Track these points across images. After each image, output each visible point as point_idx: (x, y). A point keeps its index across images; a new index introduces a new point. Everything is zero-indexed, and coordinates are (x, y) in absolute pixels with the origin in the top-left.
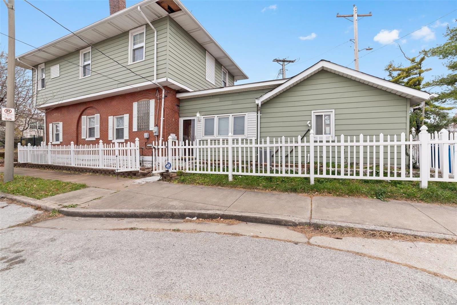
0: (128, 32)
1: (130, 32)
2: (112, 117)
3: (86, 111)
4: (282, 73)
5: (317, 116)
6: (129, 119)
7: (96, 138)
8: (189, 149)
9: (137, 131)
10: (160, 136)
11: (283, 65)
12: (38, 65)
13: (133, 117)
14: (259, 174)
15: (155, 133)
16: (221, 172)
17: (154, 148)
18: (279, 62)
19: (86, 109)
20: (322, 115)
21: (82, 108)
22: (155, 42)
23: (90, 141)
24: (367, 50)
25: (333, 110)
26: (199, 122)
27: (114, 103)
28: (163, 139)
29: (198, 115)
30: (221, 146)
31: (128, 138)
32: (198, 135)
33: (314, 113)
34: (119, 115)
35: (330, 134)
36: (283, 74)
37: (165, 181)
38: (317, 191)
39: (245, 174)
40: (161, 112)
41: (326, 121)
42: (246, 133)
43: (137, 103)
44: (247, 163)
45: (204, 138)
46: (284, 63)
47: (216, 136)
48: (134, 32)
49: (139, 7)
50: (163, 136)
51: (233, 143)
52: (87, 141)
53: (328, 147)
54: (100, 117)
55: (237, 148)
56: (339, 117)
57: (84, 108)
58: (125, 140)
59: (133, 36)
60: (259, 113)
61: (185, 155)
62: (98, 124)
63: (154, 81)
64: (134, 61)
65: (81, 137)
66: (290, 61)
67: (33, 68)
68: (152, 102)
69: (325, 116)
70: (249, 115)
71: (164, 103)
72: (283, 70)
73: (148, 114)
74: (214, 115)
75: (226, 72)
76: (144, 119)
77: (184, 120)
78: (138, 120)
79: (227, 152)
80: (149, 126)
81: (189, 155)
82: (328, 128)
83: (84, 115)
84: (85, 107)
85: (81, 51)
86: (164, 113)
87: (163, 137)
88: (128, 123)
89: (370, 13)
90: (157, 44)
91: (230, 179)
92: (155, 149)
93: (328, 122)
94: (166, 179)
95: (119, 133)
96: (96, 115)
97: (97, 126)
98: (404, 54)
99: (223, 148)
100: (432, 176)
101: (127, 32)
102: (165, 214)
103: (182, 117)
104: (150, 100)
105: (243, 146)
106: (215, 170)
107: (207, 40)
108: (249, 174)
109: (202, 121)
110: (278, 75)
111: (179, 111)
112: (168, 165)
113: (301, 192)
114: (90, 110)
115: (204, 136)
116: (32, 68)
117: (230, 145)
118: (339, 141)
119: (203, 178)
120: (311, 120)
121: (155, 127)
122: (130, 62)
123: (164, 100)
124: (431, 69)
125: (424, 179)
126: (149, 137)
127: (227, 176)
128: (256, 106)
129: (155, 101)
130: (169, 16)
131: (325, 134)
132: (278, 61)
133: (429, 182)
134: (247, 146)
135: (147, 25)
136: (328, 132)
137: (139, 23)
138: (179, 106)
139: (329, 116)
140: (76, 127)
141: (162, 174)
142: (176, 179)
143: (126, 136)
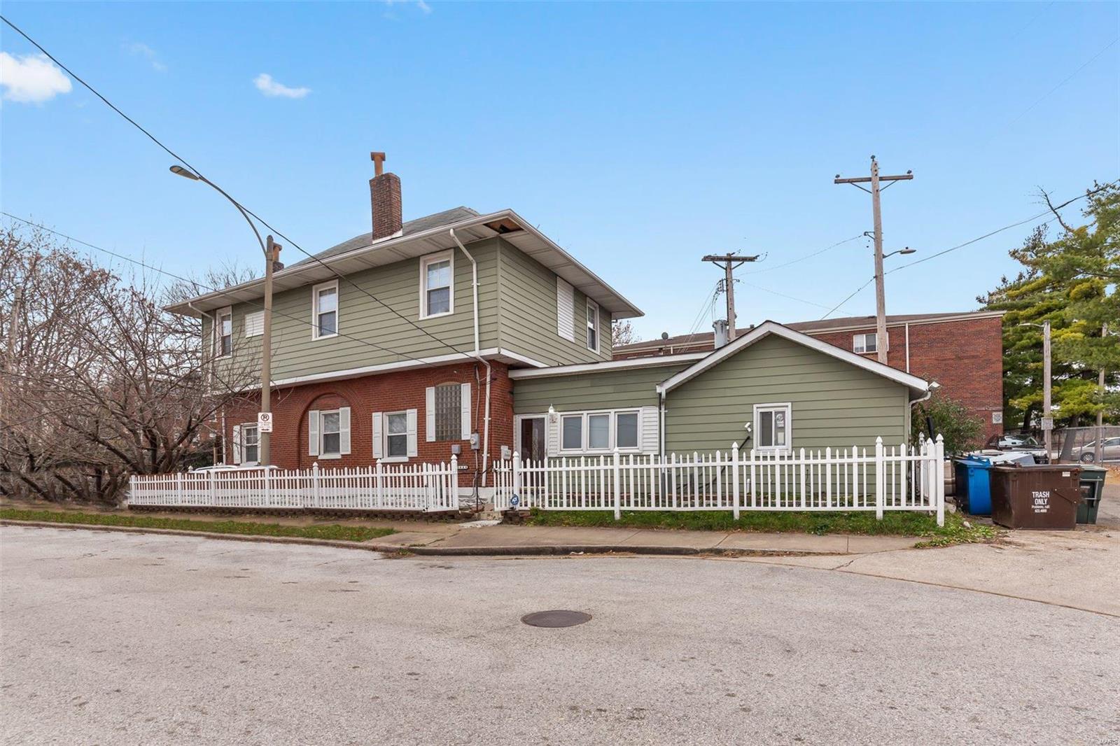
0: (418, 258)
1: (422, 259)
2: (380, 413)
3: (318, 400)
4: (725, 289)
5: (762, 413)
6: (418, 417)
7: (342, 455)
8: (532, 473)
9: (434, 440)
10: (483, 450)
11: (728, 270)
12: (215, 310)
13: (425, 414)
14: (661, 508)
15: (474, 444)
16: (603, 508)
17: (496, 471)
18: (716, 262)
19: (318, 397)
20: (771, 412)
21: (311, 396)
22: (475, 284)
23: (327, 460)
24: (902, 253)
25: (789, 404)
26: (552, 424)
27: (385, 386)
28: (489, 455)
29: (551, 411)
30: (602, 467)
31: (415, 455)
32: (551, 447)
33: (757, 408)
34: (395, 411)
35: (784, 444)
36: (727, 290)
37: (512, 524)
38: (740, 528)
39: (640, 508)
40: (485, 407)
41: (778, 422)
42: (640, 444)
43: (434, 388)
44: (643, 497)
45: (562, 453)
46: (731, 264)
47: (585, 449)
48: (429, 260)
49: (452, 231)
50: (488, 450)
51: (621, 462)
52: (322, 460)
53: (782, 466)
54: (351, 412)
55: (628, 470)
56: (799, 415)
57: (314, 396)
58: (409, 458)
59: (427, 266)
60: (663, 409)
61: (525, 485)
62: (347, 427)
63: (472, 354)
64: (429, 314)
65: (308, 453)
66: (744, 260)
67: (205, 314)
68: (466, 390)
69: (777, 413)
70: (645, 412)
71: (491, 390)
72: (727, 281)
73: (458, 410)
74: (580, 410)
75: (595, 308)
76: (448, 418)
77: (522, 420)
78: (437, 421)
79: (612, 477)
80: (461, 432)
81: (532, 485)
82: (780, 435)
83: (313, 410)
84: (318, 394)
85: (314, 287)
86: (490, 408)
87: (490, 451)
88: (416, 425)
89: (909, 172)
90: (478, 286)
91: (617, 516)
92: (497, 473)
93: (780, 424)
94: (511, 520)
95: (396, 445)
96: (341, 409)
97: (345, 430)
98: (1059, 217)
99: (606, 471)
100: (889, 503)
101: (415, 258)
102: (544, 550)
103: (519, 414)
104: (462, 385)
105: (636, 467)
106: (593, 505)
107: (562, 261)
108: (646, 508)
109: (559, 420)
110: (716, 293)
111: (513, 401)
112: (515, 500)
113: (719, 530)
114: (328, 399)
115: (562, 449)
116: (202, 315)
117: (617, 466)
118: (798, 457)
119: (574, 517)
120: (753, 421)
121: (473, 435)
122: (423, 315)
123: (491, 385)
125: (880, 508)
126: (462, 451)
127: (612, 513)
128: (658, 396)
129: (472, 387)
130: (500, 237)
131: (777, 444)
132: (714, 259)
133: (885, 512)
134: (642, 466)
135: (457, 250)
136: (780, 440)
137: (440, 246)
138: (512, 393)
139: (783, 413)
140: (296, 432)
141: (505, 513)
142: (532, 520)
143: (412, 449)
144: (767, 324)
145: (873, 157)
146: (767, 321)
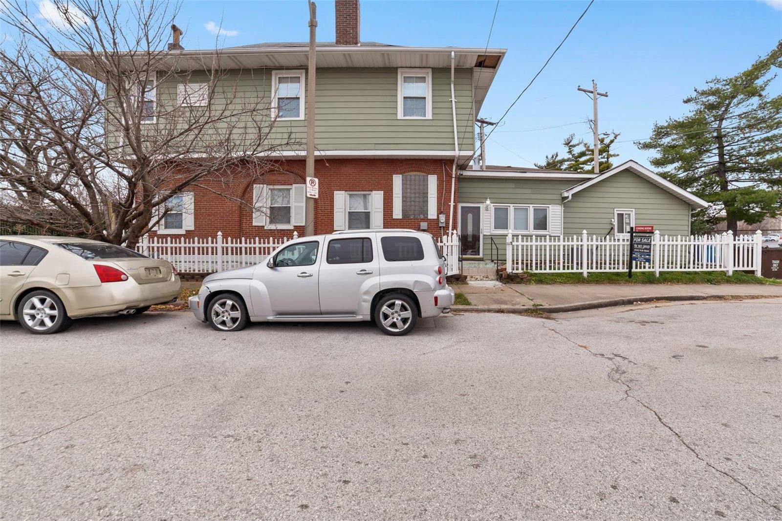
0: (397, 68)
1: (401, 70)
2: (343, 192)
3: (264, 176)
5: (618, 214)
6: (385, 199)
7: (295, 225)
13: (392, 196)
20: (623, 214)
22: (452, 100)
25: (634, 210)
27: (348, 170)
29: (488, 202)
33: (616, 211)
34: (359, 191)
37: (515, 283)
41: (626, 220)
43: (401, 176)
48: (407, 72)
52: (269, 230)
56: (639, 216)
59: (405, 78)
62: (302, 203)
64: (405, 115)
65: (251, 223)
68: (433, 181)
69: (626, 214)
70: (553, 208)
74: (505, 203)
80: (427, 213)
83: (260, 184)
88: (382, 205)
89: (607, 93)
90: (456, 102)
96: (294, 185)
97: (299, 205)
101: (395, 68)
104: (429, 176)
114: (277, 175)
120: (614, 218)
121: (439, 215)
122: (401, 115)
124: (618, 155)
129: (438, 178)
135: (435, 70)
139: (630, 214)
144: (630, 162)
145: (593, 81)
146: (631, 160)
